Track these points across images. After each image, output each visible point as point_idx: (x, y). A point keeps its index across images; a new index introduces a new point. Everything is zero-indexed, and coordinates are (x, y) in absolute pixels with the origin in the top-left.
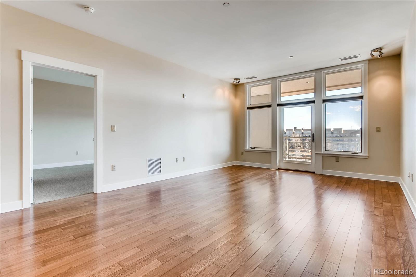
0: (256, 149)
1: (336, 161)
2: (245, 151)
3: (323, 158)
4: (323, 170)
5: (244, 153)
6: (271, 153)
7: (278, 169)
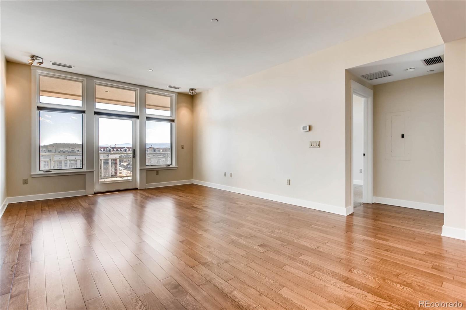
0: (53, 172)
1: (157, 174)
2: (32, 176)
3: (146, 173)
4: (147, 184)
5: (30, 181)
6: (85, 174)
7: (94, 194)
